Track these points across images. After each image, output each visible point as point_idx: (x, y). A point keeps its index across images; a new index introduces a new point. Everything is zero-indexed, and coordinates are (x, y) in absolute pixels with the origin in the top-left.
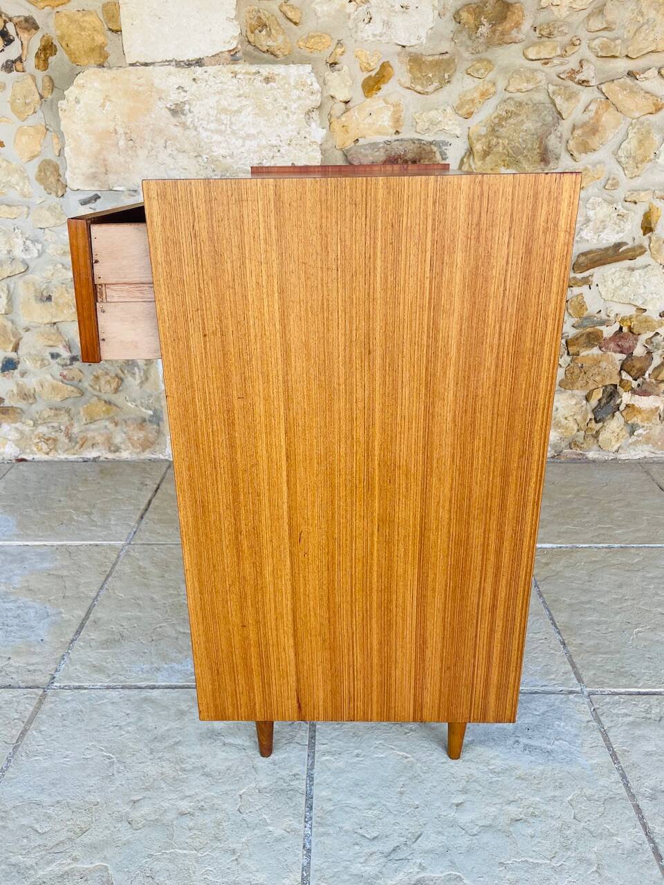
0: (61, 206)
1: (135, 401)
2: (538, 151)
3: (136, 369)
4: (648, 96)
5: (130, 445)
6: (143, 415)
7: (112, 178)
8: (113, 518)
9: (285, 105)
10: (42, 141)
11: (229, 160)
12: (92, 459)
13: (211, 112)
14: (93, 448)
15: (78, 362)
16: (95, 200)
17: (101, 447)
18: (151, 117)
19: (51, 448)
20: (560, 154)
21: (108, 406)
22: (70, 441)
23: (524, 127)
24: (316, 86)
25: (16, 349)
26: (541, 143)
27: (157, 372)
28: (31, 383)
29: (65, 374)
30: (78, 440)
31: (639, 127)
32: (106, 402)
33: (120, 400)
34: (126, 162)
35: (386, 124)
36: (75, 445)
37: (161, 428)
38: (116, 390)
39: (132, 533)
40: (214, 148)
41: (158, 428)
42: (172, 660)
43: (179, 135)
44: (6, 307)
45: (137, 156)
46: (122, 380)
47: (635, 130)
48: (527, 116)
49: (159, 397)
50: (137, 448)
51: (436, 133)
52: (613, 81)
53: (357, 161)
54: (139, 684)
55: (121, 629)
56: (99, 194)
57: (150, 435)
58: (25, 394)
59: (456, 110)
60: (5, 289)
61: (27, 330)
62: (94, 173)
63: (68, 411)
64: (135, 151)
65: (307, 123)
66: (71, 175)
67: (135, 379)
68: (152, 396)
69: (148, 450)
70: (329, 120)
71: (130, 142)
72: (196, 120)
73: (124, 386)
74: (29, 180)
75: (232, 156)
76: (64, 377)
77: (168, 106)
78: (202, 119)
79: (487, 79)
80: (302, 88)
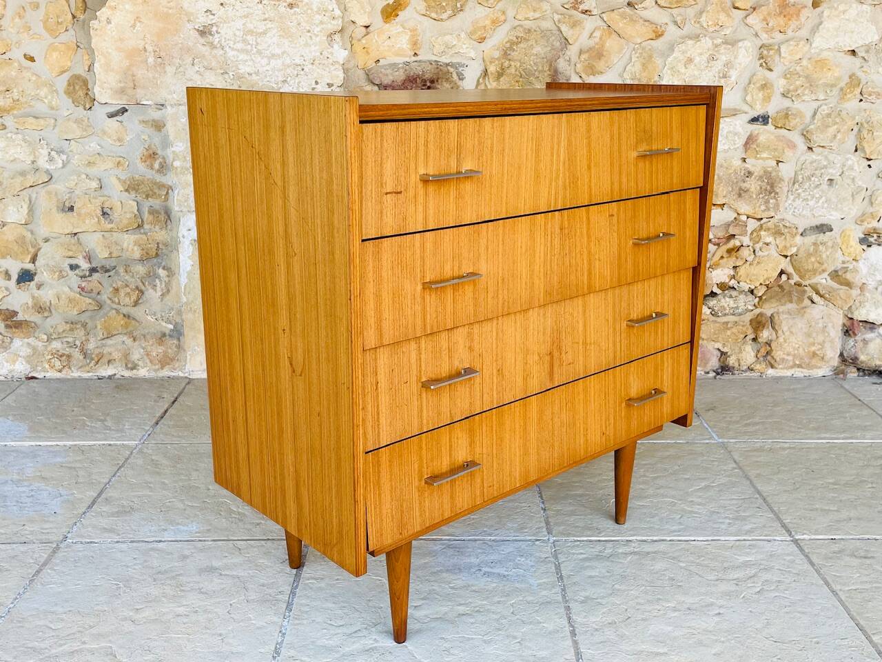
0: (88, 119)
1: (155, 315)
2: (548, 72)
3: (157, 281)
4: (647, 24)
5: (148, 361)
6: (164, 330)
7: (140, 93)
8: (127, 424)
9: (308, 28)
10: (72, 57)
11: (254, 77)
12: (107, 376)
13: (238, 33)
14: (108, 365)
15: (97, 274)
16: (123, 114)
17: (117, 363)
18: (180, 37)
19: (65, 364)
20: (570, 76)
21: (126, 320)
22: (84, 358)
23: (534, 51)
24: (338, 12)
25: (33, 260)
26: (551, 65)
27: (179, 284)
28: (47, 295)
29: (83, 286)
30: (93, 356)
31: (641, 51)
32: (124, 316)
33: (140, 314)
34: (154, 78)
35: (404, 46)
36: (91, 362)
37: (182, 343)
38: (136, 304)
39: (147, 436)
40: (240, 67)
41: (178, 342)
42: (178, 524)
43: (207, 53)
44: (27, 217)
45: (165, 72)
46: (142, 292)
47: (637, 55)
48: (536, 41)
49: (180, 311)
50: (155, 365)
51: (452, 56)
52: (613, 10)
53: (379, 80)
54: (146, 540)
55: (132, 504)
56: (127, 107)
57: (170, 351)
58: (41, 307)
59: (470, 35)
60: (27, 199)
61: (47, 240)
62: (122, 88)
63: (84, 325)
64: (164, 68)
65: (329, 44)
66: (99, 89)
67: (156, 290)
68: (173, 310)
69: (168, 366)
70: (351, 42)
71: (159, 59)
72: (223, 40)
73: (145, 299)
74: (58, 94)
75: (257, 73)
76: (83, 289)
77: (197, 27)
78: (228, 40)
79: (497, 8)
80: (324, 13)
